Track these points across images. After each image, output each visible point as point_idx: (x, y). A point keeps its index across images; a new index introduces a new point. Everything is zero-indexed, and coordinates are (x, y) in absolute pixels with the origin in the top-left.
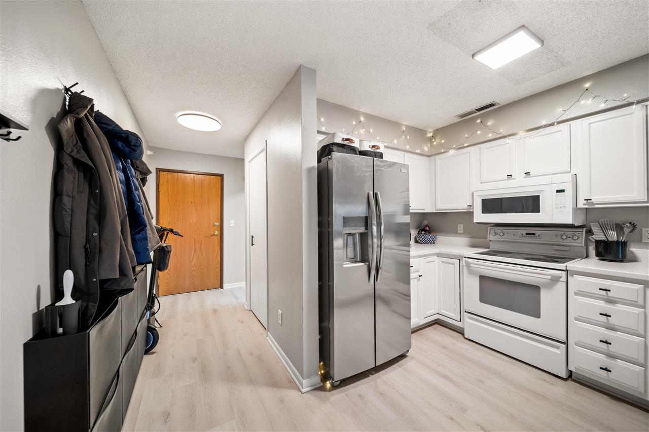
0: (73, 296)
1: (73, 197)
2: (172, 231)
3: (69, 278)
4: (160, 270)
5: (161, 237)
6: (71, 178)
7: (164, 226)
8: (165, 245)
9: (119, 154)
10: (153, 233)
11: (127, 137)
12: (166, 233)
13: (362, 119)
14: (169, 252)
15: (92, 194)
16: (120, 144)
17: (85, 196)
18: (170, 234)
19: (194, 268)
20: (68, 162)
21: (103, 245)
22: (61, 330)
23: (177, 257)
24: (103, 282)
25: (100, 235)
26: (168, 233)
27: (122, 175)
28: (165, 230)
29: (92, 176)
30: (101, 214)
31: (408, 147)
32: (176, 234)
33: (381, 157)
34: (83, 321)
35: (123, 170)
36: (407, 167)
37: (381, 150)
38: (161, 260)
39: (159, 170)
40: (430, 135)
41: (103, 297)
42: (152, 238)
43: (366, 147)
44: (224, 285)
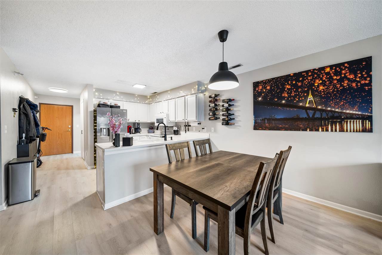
0: (25, 138)
1: (23, 120)
2: (47, 128)
3: (24, 135)
4: (42, 141)
5: (43, 130)
6: (23, 116)
7: (44, 127)
8: (44, 133)
9: (31, 109)
10: (40, 128)
11: (34, 105)
12: (44, 129)
13: (118, 94)
14: (46, 135)
15: (27, 119)
16: (32, 107)
17: (25, 120)
18: (46, 129)
19: (58, 145)
20: (22, 113)
21: (30, 129)
22: (23, 144)
23: (50, 140)
24: (31, 137)
25: (29, 127)
26: (45, 129)
27: (32, 114)
28: (44, 128)
29: (27, 115)
30: (29, 123)
31: (138, 102)
32: (49, 129)
33: (119, 107)
34: (27, 143)
35: (33, 113)
36: (126, 110)
37: (119, 105)
38: (43, 137)
39: (40, 104)
40: (149, 97)
41: (30, 140)
42: (41, 130)
43: (113, 104)
44: (74, 152)
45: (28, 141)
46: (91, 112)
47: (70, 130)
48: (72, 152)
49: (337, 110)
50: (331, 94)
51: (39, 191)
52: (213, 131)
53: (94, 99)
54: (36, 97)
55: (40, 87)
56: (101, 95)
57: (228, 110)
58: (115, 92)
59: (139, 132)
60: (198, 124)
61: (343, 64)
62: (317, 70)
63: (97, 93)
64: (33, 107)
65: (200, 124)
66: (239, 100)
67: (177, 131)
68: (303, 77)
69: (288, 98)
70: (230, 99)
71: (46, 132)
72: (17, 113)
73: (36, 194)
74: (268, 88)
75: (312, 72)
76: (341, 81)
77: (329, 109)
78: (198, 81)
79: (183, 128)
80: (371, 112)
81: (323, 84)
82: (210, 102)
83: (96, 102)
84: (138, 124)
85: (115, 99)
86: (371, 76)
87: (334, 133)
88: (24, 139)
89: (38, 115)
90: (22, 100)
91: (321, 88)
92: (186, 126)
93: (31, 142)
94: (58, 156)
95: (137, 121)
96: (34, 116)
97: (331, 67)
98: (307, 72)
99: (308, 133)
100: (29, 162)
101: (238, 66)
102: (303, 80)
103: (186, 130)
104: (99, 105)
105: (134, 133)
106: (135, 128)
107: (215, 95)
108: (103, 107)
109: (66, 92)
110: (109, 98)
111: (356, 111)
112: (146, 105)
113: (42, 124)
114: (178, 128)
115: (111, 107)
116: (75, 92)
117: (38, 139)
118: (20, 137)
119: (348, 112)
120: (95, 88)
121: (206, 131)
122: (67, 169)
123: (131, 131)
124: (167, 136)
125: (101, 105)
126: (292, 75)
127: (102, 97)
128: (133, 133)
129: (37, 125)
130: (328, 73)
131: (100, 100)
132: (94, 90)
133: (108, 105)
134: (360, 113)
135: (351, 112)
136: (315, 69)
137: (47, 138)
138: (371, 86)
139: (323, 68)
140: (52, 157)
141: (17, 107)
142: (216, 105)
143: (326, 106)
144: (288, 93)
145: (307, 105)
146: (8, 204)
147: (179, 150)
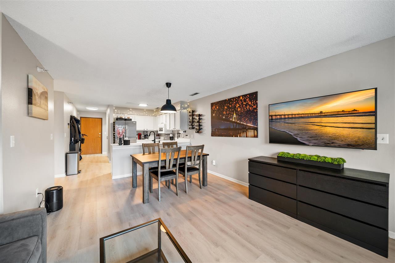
2: (85, 135)
3: (73, 138)
4: (82, 143)
6: (72, 127)
7: (83, 134)
9: (77, 123)
13: (131, 109)
14: (84, 140)
17: (74, 130)
19: (92, 147)
21: (76, 135)
22: (72, 144)
24: (76, 140)
29: (74, 127)
30: (76, 132)
31: (147, 115)
32: (86, 135)
33: (131, 120)
34: (74, 143)
35: (77, 125)
36: (136, 122)
37: (131, 118)
38: (82, 141)
39: (81, 118)
40: (155, 111)
41: (76, 142)
42: (81, 135)
43: (126, 118)
44: (103, 153)
45: (75, 142)
46: (111, 123)
47: (100, 136)
48: (102, 153)
49: (245, 124)
50: (242, 114)
51: (81, 171)
52: (192, 137)
53: (114, 115)
54: (78, 113)
55: (81, 107)
56: (119, 111)
57: (199, 122)
58: (129, 109)
59: (147, 138)
60: (184, 132)
61: (247, 95)
62: (237, 98)
63: (116, 110)
64: (78, 121)
65: (185, 132)
66: (205, 115)
67: (173, 137)
68: (232, 101)
69: (226, 115)
70: (200, 114)
71: (84, 137)
72: (70, 126)
73: (79, 172)
74: (217, 107)
75: (235, 99)
76: (246, 105)
77: (242, 123)
78: (181, 101)
79: (176, 135)
80: (257, 125)
81: (239, 107)
82: (190, 116)
83: (115, 116)
84: (147, 132)
85: (128, 113)
86: (257, 104)
87: (244, 138)
88: (73, 141)
89: (79, 126)
90: (72, 118)
91: (239, 109)
92: (178, 133)
93: (76, 143)
94: (92, 155)
95: (146, 130)
96: (78, 127)
97: (243, 96)
98: (233, 98)
99: (234, 138)
100: (76, 153)
101: (196, 94)
102: (232, 104)
103: (178, 137)
104: (117, 119)
105: (144, 139)
106: (145, 135)
107: (192, 111)
108: (120, 120)
109: (97, 109)
110: (124, 113)
111: (252, 124)
112: (153, 117)
113: (82, 132)
114: (173, 135)
115: (125, 120)
116: (102, 109)
117: (80, 142)
118: (71, 140)
119: (249, 125)
120: (115, 107)
121: (188, 137)
122: (97, 162)
123: (141, 137)
124: (156, 140)
125: (118, 119)
126: (227, 100)
128: (142, 139)
129: (79, 133)
130: (241, 100)
131: (118, 115)
132: (114, 108)
133: (123, 119)
134: (253, 126)
135: (250, 125)
136: (236, 97)
137: (85, 141)
138: (257, 110)
139: (239, 97)
140: (88, 156)
141: (69, 123)
142: (193, 119)
143: (241, 121)
144: (226, 112)
145: (233, 120)
146: (67, 175)
147: (151, 147)
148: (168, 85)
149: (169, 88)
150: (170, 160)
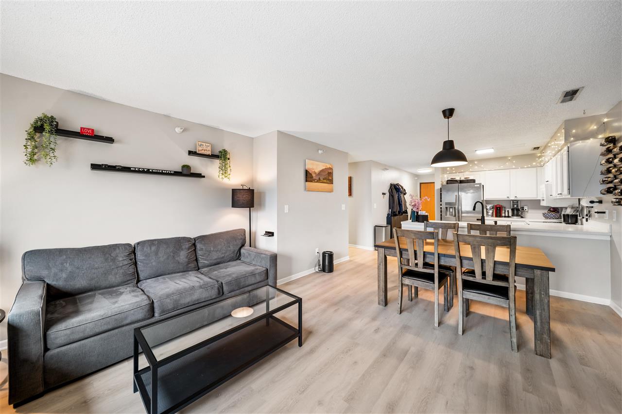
3: (390, 210)
13: (476, 163)
31: (514, 167)
33: (473, 181)
34: (392, 216)
36: (484, 184)
37: (473, 178)
39: (420, 184)
40: (539, 155)
43: (463, 179)
46: (438, 189)
60: (592, 202)
83: (446, 178)
84: (515, 202)
85: (470, 170)
88: (390, 213)
90: (392, 185)
95: (512, 198)
104: (448, 182)
106: (512, 209)
108: (452, 183)
109: (431, 171)
115: (461, 182)
121: (607, 217)
123: (500, 212)
127: (454, 172)
147: (440, 229)
148: (449, 113)
149: (448, 118)
150: (415, 251)
